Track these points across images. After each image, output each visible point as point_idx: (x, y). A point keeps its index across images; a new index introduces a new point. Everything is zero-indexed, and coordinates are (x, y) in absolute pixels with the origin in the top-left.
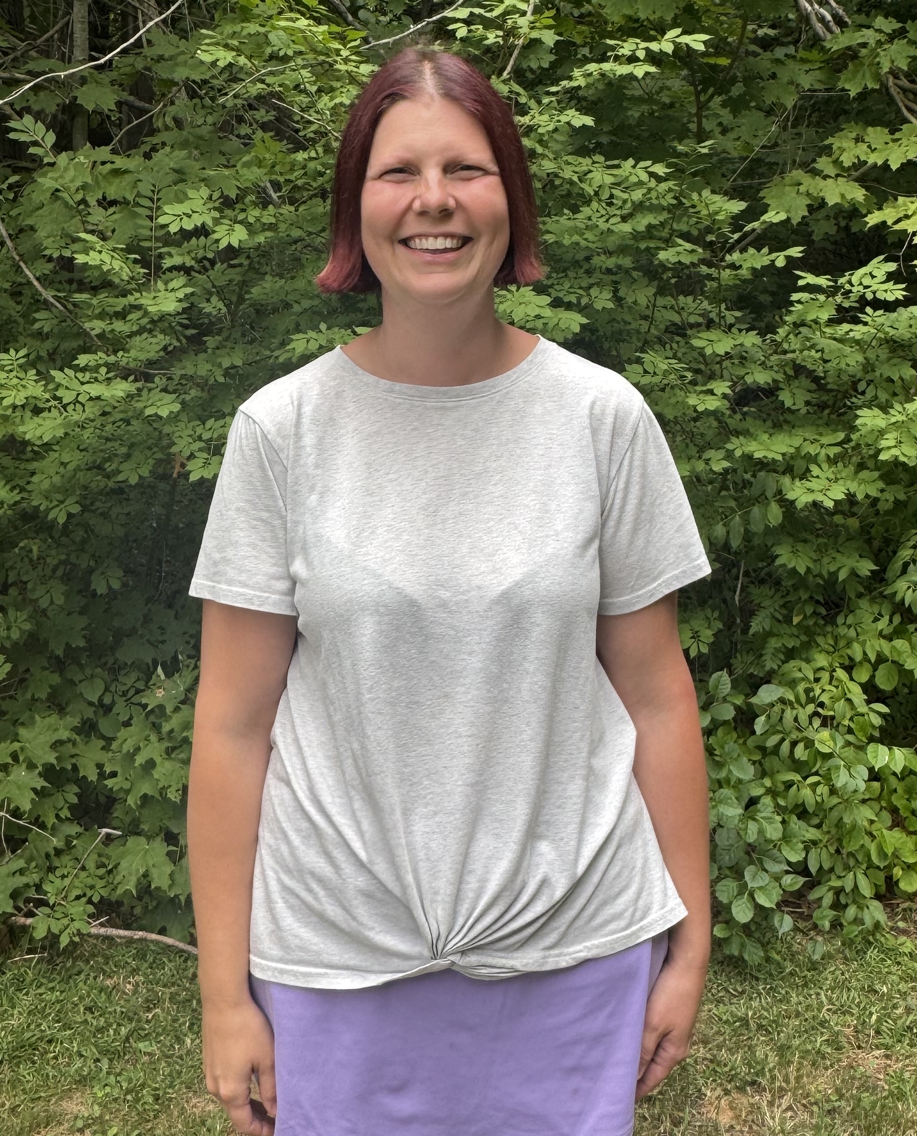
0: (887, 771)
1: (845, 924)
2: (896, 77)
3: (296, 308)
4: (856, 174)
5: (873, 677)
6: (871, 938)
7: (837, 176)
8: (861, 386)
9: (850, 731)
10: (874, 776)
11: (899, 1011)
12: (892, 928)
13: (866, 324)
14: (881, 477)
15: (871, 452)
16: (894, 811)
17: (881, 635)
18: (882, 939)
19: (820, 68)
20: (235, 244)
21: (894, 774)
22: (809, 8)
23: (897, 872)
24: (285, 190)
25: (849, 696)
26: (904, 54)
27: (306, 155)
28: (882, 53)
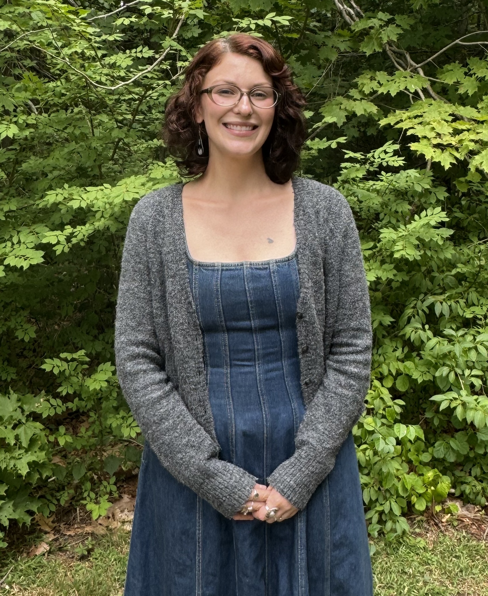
0: (406, 440)
1: (385, 532)
2: (390, 45)
3: (50, 176)
4: (371, 98)
5: (394, 384)
6: (401, 540)
7: (361, 99)
8: (381, 216)
9: (384, 417)
10: (399, 442)
11: (421, 584)
12: (412, 533)
13: (382, 181)
14: (395, 268)
15: (388, 254)
16: (409, 462)
17: (398, 359)
18: (408, 540)
19: (349, 40)
20: (11, 136)
21: (410, 441)
22: (342, 7)
23: (414, 499)
24: (41, 104)
25: (382, 396)
26: (395, 33)
27: (54, 85)
28: (383, 32)
